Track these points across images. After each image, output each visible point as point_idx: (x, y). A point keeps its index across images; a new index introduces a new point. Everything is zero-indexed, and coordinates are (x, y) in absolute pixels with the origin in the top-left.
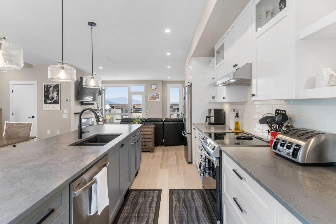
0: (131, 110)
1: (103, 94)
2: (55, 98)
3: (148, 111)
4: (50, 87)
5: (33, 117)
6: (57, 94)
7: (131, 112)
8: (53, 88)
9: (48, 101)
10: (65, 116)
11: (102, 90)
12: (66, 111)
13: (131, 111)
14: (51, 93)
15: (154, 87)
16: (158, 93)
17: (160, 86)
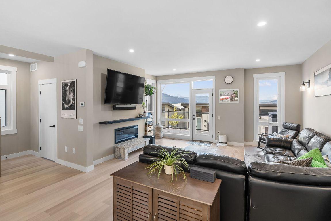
0: (194, 115)
1: (155, 93)
2: (71, 100)
3: (219, 118)
4: (67, 85)
5: (54, 126)
6: (73, 95)
7: (194, 119)
8: (70, 86)
9: (66, 106)
10: (81, 128)
11: (152, 88)
12: (81, 121)
13: (193, 117)
14: (68, 94)
15: (229, 80)
16: (235, 90)
17: (241, 77)
